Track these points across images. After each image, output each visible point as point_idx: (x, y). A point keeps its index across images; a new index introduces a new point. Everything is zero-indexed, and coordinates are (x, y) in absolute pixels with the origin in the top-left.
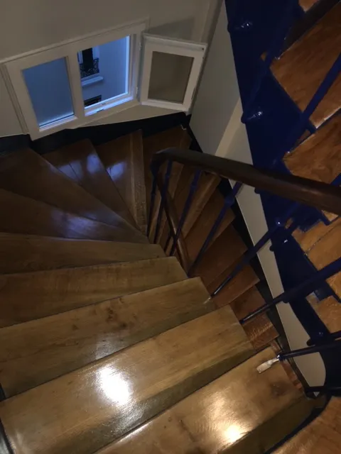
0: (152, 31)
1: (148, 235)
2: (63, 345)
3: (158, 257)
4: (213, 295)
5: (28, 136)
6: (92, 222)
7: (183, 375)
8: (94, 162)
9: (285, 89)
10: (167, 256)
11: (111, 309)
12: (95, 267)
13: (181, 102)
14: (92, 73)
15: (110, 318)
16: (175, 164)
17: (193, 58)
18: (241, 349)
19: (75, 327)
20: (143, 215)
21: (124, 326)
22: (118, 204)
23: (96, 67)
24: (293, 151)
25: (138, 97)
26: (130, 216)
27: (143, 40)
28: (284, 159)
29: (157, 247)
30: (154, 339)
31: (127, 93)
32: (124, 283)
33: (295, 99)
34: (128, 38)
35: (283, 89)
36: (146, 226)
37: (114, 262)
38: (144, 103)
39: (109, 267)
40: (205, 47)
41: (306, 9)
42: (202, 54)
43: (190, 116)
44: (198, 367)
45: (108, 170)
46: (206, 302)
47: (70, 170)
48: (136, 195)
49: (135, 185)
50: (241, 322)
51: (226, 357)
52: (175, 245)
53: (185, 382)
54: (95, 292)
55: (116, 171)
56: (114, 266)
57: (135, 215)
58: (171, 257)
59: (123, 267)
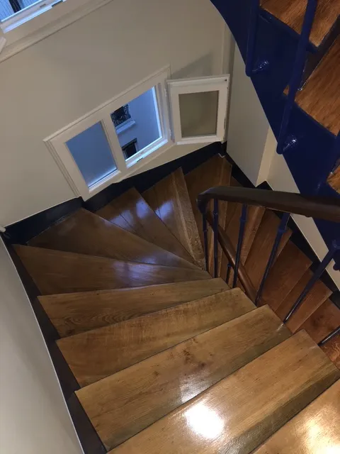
0: (174, 76)
1: (207, 270)
2: (149, 393)
3: (222, 290)
4: (285, 321)
5: (80, 198)
6: (152, 267)
7: (270, 407)
8: (142, 207)
9: (314, 117)
10: (231, 288)
11: (187, 351)
12: (164, 312)
13: (215, 133)
14: (124, 119)
15: (187, 359)
16: (221, 203)
17: (218, 92)
18: (325, 372)
19: (156, 374)
20: (199, 249)
21: (202, 366)
22: (173, 243)
23: (126, 113)
24: (336, 171)
25: (172, 139)
26: (186, 254)
27: (167, 87)
28: (328, 180)
29: (218, 281)
30: (235, 375)
31: (161, 137)
32: (194, 322)
33: (326, 125)
34: (153, 89)
35: (311, 117)
36: (204, 260)
37: (181, 303)
38: (179, 143)
39: (177, 309)
40: (228, 78)
41: (317, 45)
42: (226, 85)
43: (225, 143)
44: (284, 397)
45: (157, 213)
46: (279, 329)
47: (122, 220)
48: (188, 231)
49: (186, 222)
50: (320, 344)
51: (311, 384)
52: (236, 275)
53: (274, 414)
54: (168, 335)
55: (164, 211)
56: (181, 307)
57: (191, 251)
58: (235, 289)
59: (189, 306)
